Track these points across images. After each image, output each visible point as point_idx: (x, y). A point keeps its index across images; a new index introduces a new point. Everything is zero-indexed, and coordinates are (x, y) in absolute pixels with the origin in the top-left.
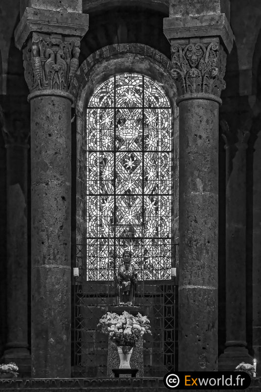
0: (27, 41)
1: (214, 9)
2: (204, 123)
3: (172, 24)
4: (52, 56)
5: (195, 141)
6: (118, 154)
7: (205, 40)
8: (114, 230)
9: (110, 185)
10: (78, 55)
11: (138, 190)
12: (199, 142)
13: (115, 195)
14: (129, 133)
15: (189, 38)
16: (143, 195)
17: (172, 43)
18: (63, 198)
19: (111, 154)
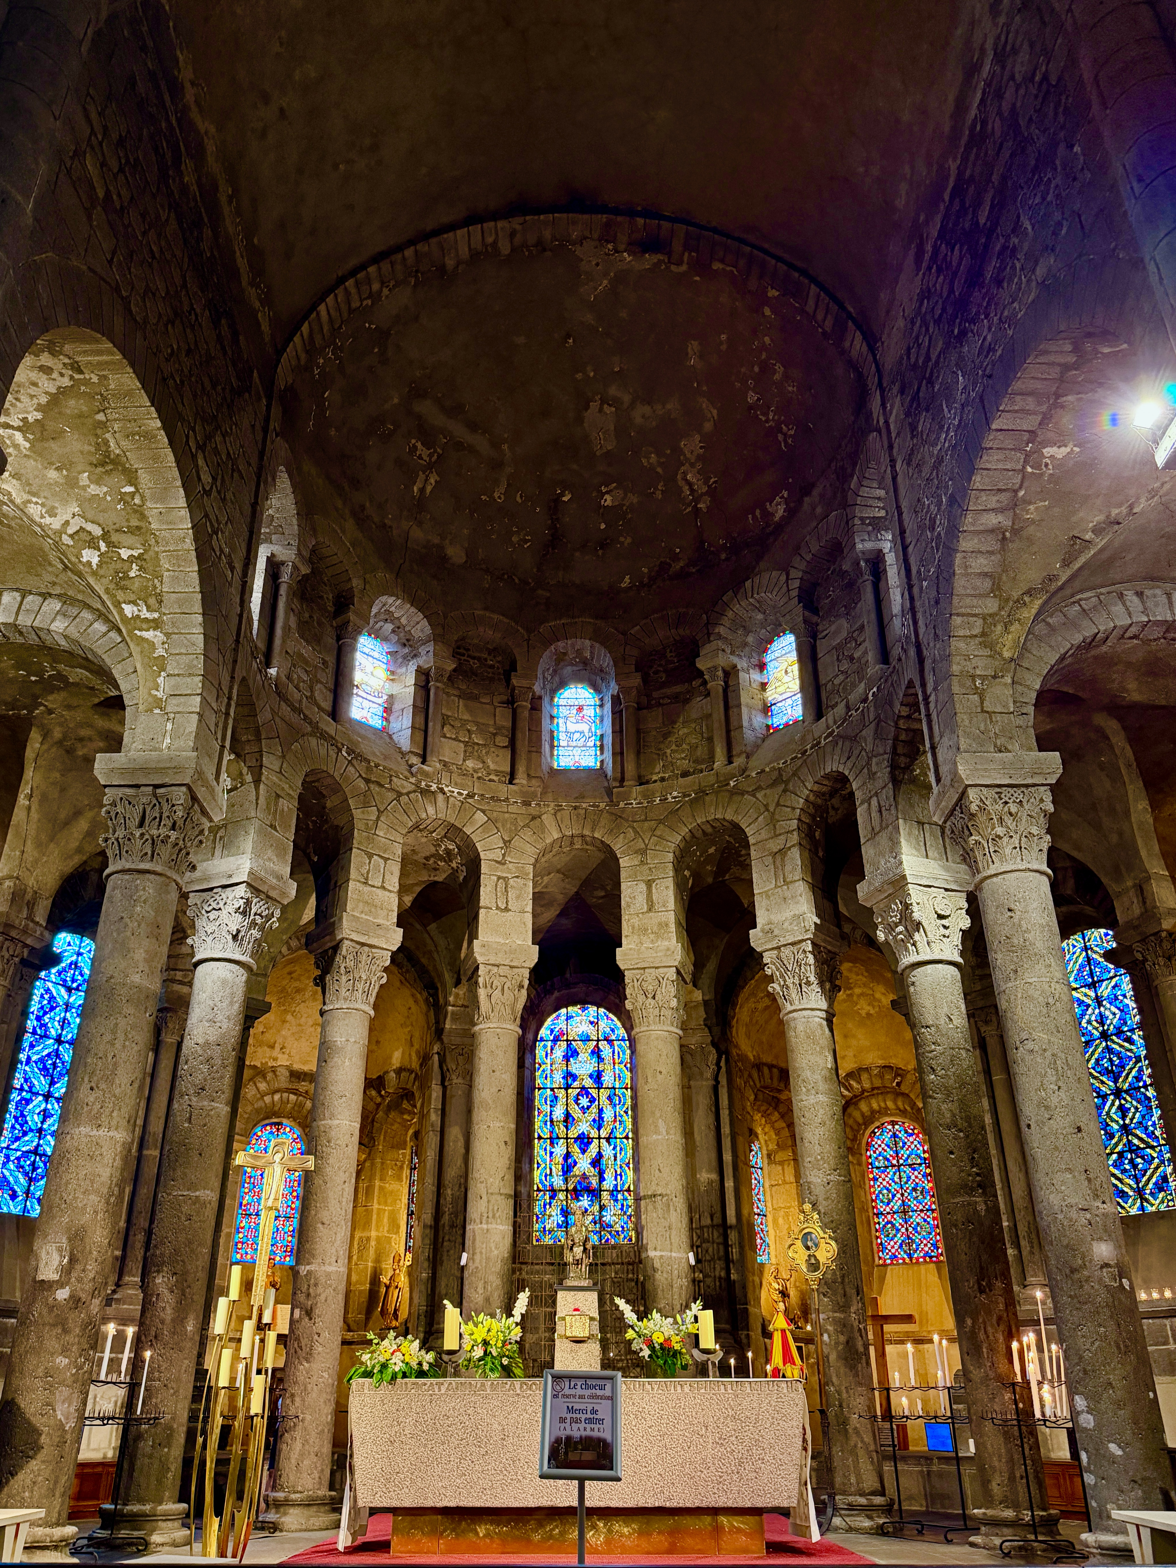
0: (473, 973)
1: (670, 939)
2: (664, 1057)
3: (625, 954)
4: (500, 988)
5: (654, 1076)
6: (570, 1091)
7: (661, 970)
8: (566, 1181)
9: (562, 1127)
10: (526, 986)
11: (594, 1133)
12: (659, 1077)
13: (567, 1138)
14: (584, 1066)
15: (644, 968)
16: (599, 1138)
17: (626, 973)
18: (506, 1143)
19: (563, 1091)
